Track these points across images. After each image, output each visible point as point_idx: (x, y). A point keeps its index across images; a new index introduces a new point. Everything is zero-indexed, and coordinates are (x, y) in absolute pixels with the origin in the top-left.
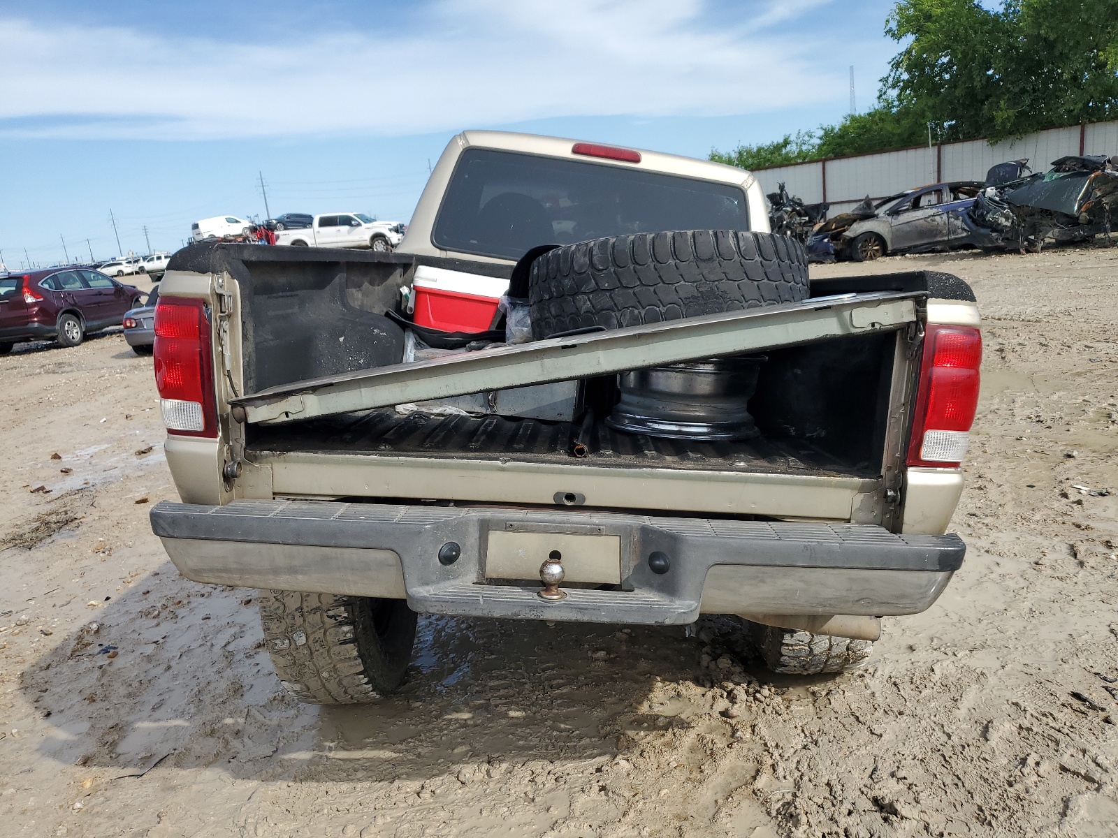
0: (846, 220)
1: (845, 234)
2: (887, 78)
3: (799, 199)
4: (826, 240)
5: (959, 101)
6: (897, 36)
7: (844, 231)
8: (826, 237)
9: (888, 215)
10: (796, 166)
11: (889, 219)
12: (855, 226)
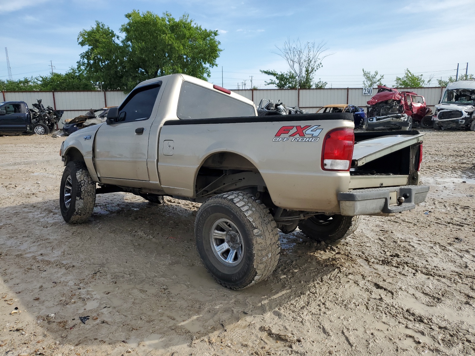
0: (83, 118)
1: (84, 124)
2: (80, 61)
3: (51, 108)
4: (75, 126)
5: (112, 76)
6: (82, 44)
7: (83, 123)
8: (75, 125)
9: (100, 117)
10: (39, 93)
11: (101, 119)
12: (87, 121)
